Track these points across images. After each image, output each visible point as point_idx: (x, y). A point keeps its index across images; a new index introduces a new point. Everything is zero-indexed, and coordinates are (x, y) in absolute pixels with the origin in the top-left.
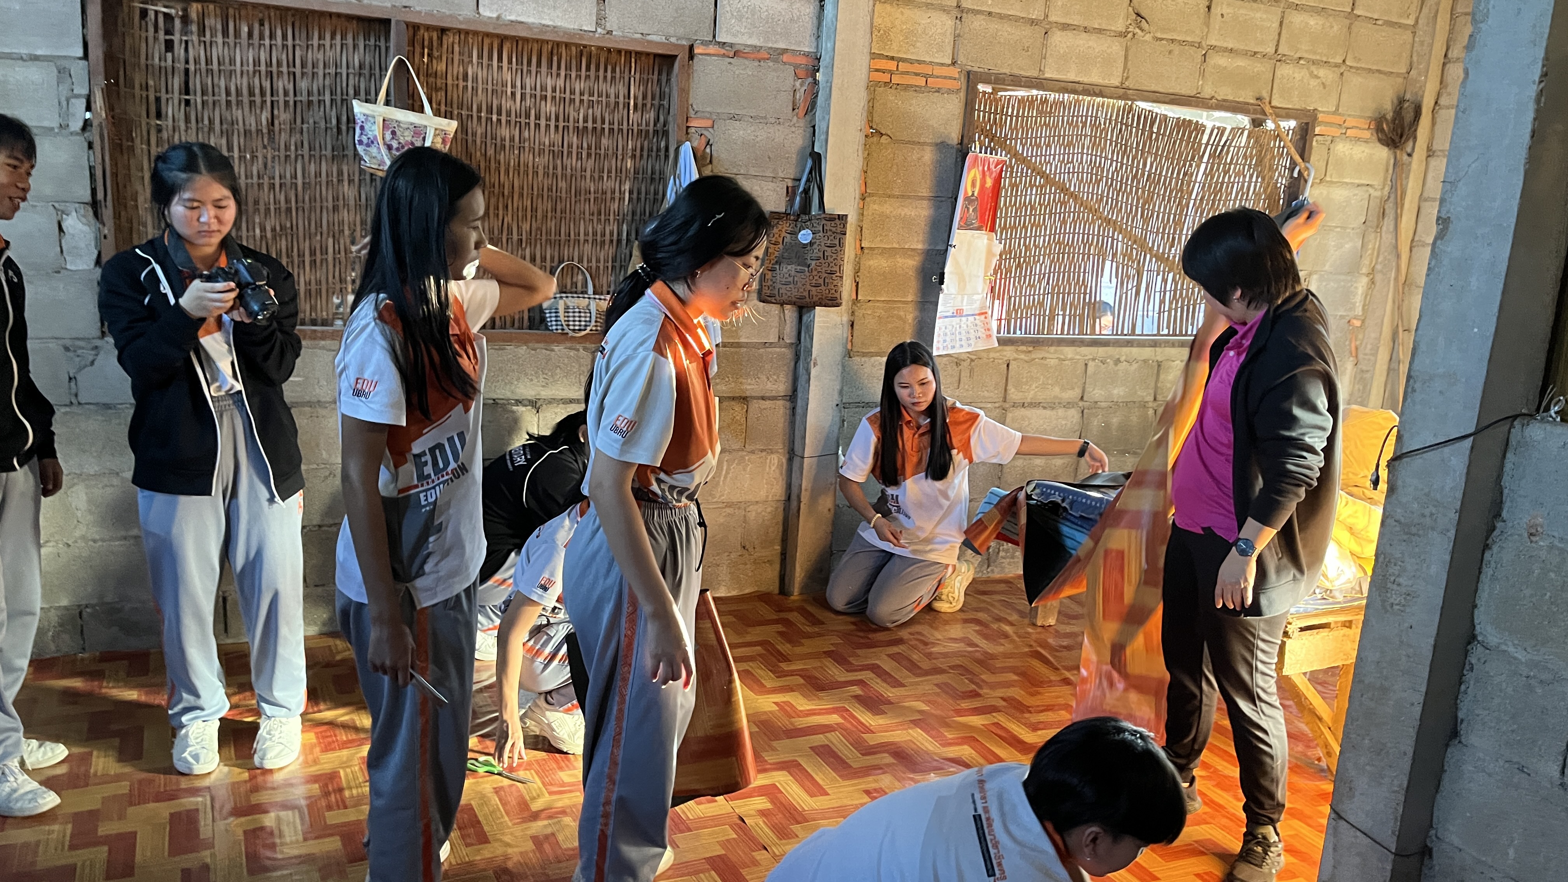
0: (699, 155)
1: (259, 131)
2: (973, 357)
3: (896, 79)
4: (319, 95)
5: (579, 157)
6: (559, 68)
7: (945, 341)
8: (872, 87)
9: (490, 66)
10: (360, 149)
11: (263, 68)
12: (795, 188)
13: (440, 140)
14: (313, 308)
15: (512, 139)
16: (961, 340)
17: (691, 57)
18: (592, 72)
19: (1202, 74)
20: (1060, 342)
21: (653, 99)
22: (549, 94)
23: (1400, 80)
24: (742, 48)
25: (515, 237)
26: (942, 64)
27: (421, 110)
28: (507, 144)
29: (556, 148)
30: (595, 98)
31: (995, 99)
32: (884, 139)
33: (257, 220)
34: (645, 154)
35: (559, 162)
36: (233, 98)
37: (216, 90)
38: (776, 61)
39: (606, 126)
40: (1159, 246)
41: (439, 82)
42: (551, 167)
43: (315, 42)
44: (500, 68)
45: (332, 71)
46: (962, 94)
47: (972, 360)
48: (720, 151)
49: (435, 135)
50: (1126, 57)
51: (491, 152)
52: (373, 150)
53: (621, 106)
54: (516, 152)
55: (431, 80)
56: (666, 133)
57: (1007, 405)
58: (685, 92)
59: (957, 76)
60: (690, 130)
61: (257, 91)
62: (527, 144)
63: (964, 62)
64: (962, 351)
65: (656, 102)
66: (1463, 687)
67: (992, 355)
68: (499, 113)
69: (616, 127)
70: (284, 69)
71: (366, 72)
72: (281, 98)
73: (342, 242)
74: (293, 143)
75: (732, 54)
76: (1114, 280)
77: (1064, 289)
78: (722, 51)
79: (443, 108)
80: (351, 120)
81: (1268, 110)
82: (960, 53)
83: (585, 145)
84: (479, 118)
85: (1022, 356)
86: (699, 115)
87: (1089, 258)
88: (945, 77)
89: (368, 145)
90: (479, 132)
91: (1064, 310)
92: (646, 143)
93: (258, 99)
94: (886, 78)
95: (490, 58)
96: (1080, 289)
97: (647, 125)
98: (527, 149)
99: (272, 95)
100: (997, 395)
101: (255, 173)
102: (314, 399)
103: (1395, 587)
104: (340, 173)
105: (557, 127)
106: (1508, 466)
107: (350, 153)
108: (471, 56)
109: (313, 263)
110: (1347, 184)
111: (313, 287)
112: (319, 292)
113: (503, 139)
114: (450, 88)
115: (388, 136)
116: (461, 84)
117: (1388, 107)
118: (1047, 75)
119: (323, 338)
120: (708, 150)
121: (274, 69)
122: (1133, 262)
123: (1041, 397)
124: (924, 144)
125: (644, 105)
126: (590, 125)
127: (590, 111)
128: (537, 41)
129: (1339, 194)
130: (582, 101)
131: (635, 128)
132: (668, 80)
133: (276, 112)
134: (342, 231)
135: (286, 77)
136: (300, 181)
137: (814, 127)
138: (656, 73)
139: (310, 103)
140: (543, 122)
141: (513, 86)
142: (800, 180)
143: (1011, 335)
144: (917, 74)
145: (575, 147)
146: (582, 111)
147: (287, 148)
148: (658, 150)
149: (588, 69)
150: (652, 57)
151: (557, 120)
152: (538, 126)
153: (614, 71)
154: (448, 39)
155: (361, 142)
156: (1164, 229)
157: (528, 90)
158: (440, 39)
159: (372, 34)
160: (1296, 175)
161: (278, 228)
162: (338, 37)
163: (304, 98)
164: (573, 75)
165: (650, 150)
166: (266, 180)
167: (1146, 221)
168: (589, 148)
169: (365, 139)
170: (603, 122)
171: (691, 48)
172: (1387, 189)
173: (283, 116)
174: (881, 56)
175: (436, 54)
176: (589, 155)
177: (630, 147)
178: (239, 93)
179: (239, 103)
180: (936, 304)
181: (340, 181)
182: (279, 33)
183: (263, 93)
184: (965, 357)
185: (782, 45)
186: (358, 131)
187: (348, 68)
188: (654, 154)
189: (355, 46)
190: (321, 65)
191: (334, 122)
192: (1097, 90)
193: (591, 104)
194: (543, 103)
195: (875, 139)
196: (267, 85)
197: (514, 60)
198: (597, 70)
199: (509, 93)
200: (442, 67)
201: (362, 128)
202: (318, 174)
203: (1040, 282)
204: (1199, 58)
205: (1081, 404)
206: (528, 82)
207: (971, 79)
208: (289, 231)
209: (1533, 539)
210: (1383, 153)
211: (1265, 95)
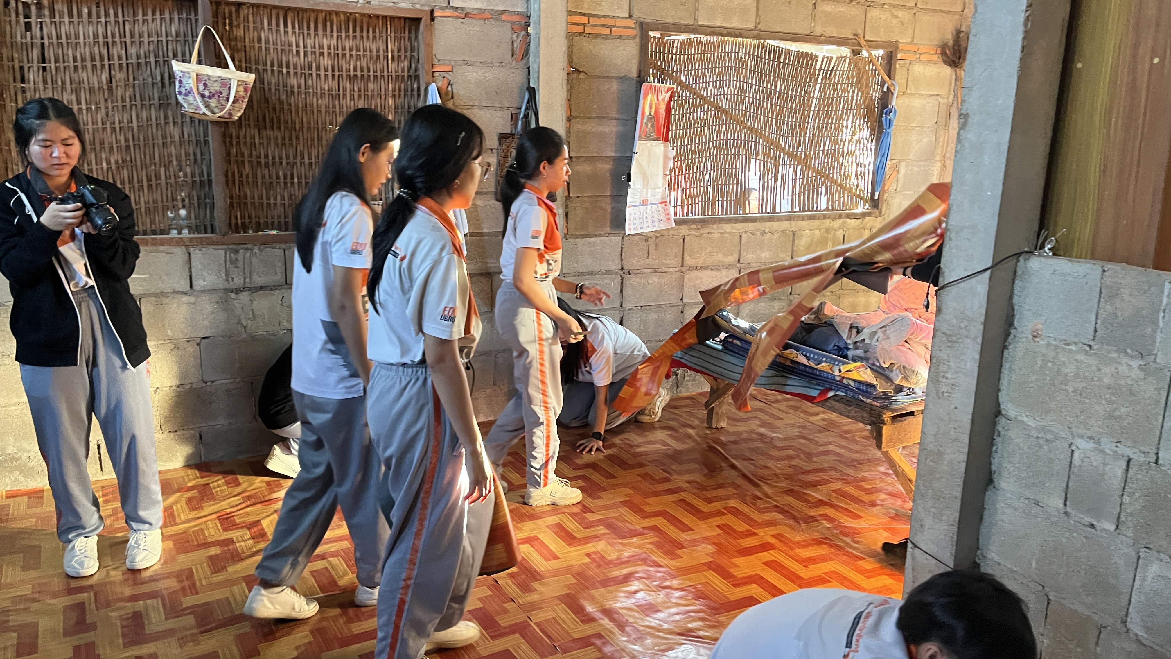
0: (443, 92)
1: (100, 88)
2: (658, 235)
3: (588, 30)
4: (146, 58)
5: (352, 98)
6: (332, 31)
7: (635, 224)
8: (571, 36)
9: (278, 31)
10: (180, 98)
11: (101, 40)
12: (517, 115)
13: (242, 89)
14: (152, 222)
15: (299, 87)
16: (647, 222)
17: (432, 19)
18: (358, 34)
19: (814, 18)
20: (721, 221)
21: (406, 52)
22: (326, 51)
23: (957, 17)
24: (470, 11)
25: (306, 161)
26: (622, 18)
27: (227, 67)
28: (296, 90)
29: (334, 92)
30: (361, 53)
31: (663, 42)
32: (582, 76)
33: (103, 156)
34: (402, 93)
35: (337, 103)
36: (79, 63)
37: (66, 57)
38: (496, 20)
39: (371, 73)
40: (789, 147)
41: (239, 44)
42: (331, 106)
43: (140, 17)
44: (286, 32)
45: (154, 39)
46: (638, 40)
47: (657, 237)
48: (459, 89)
49: (238, 85)
50: (757, 8)
51: (284, 97)
52: (190, 98)
53: (382, 58)
54: (303, 96)
55: (233, 43)
56: (417, 77)
57: (684, 269)
58: (429, 46)
59: (633, 26)
60: (435, 74)
61: (97, 57)
62: (311, 90)
63: (639, 15)
64: (649, 230)
65: (408, 54)
66: (994, 448)
67: (671, 233)
68: (288, 67)
69: (379, 74)
70: (117, 39)
71: (182, 38)
72: (116, 62)
73: (171, 169)
74: (127, 96)
75: (463, 16)
76: (758, 173)
77: (722, 181)
78: (456, 14)
79: (244, 65)
80: (172, 76)
81: (863, 42)
82: (635, 9)
83: (356, 89)
84: (273, 71)
85: (694, 233)
86: (441, 62)
87: (738, 158)
88: (625, 27)
89: (186, 95)
90: (273, 81)
91: (723, 197)
92: (403, 85)
93: (98, 64)
94: (580, 29)
95: (278, 25)
96: (733, 180)
97: (403, 71)
98: (311, 94)
99: (109, 60)
100: (677, 262)
101: (99, 120)
102: (158, 291)
103: (944, 380)
104: (166, 117)
105: (333, 76)
106: (1017, 289)
107: (173, 101)
108: (262, 23)
109: (150, 186)
110: (922, 95)
111: (151, 205)
112: (156, 209)
113: (292, 87)
114: (248, 49)
115: (201, 87)
116: (257, 45)
117: (949, 38)
118: (700, 23)
119: (162, 244)
120: (450, 89)
121: (110, 39)
122: (771, 159)
123: (709, 262)
124: (612, 78)
125: (399, 57)
126: (359, 73)
127: (358, 63)
128: (313, 11)
129: (917, 103)
130: (351, 55)
131: (394, 74)
132: (416, 37)
133: (113, 72)
134: (170, 162)
135: (119, 46)
136: (135, 124)
137: (529, 68)
138: (407, 32)
139: (139, 64)
140: (322, 73)
141: (298, 46)
142: (520, 108)
143: (685, 217)
144: (603, 26)
145: (348, 90)
146: (352, 63)
147: (123, 100)
148: (412, 90)
149: (354, 31)
150: (402, 21)
151: (333, 71)
152: (318, 75)
153: (374, 32)
154: (244, 12)
155: (180, 93)
156: (793, 134)
157: (309, 49)
158: (238, 11)
159: (184, 10)
160: (885, 90)
161: (120, 162)
162: (158, 13)
163: (134, 61)
164: (343, 35)
165: (406, 90)
166: (108, 125)
167: (779, 127)
168: (359, 90)
169: (183, 90)
170: (369, 71)
171: (432, 12)
172: (951, 97)
173: (119, 76)
174: (576, 13)
175: (235, 23)
176: (359, 96)
177: (390, 89)
178: (83, 60)
179: (84, 67)
180: (626, 196)
181: (166, 123)
182: (112, 12)
183: (102, 59)
184: (652, 234)
185: (500, 8)
186: (177, 84)
187: (167, 36)
188: (409, 93)
189: (171, 20)
190: (146, 35)
191: (159, 78)
192: (737, 32)
193: (358, 58)
194: (321, 58)
195: (575, 75)
196: (105, 52)
197: (297, 26)
198: (362, 31)
199: (295, 51)
200: (240, 33)
201: (180, 82)
202: (149, 119)
203: (704, 176)
204: (811, 7)
205: (738, 265)
206: (309, 42)
207: (644, 28)
208: (129, 163)
209: (1036, 339)
210: (947, 71)
211: (860, 32)
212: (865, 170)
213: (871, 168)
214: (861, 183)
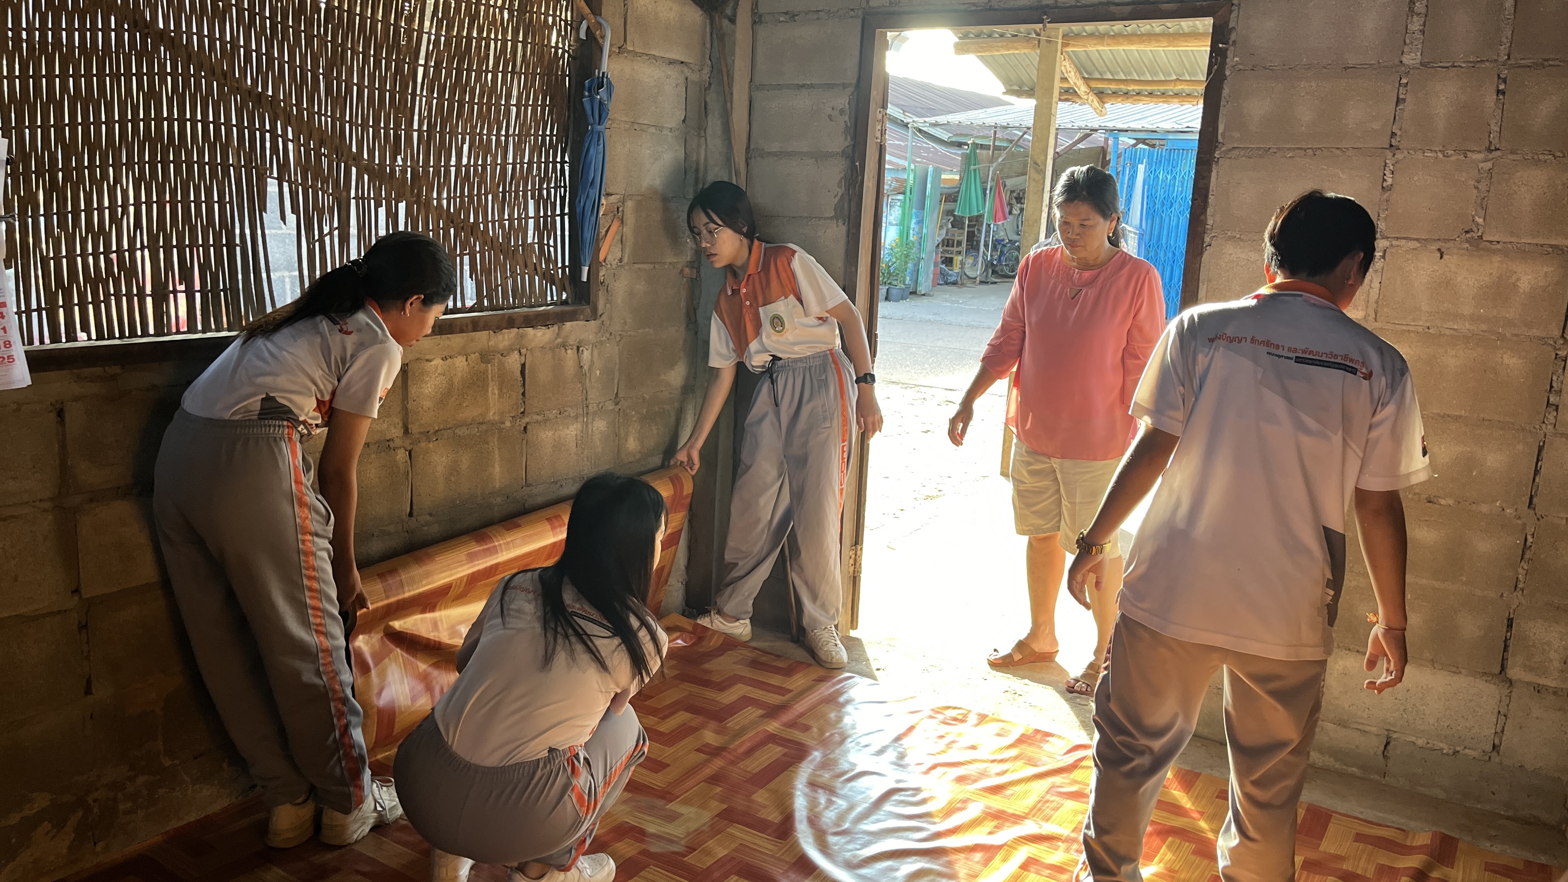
85: (95, 389)
87: (226, 175)
96: (216, 237)
110: (655, 58)
129: (647, 74)
160: (583, 36)
172: (707, 70)
203: (115, 223)
210: (697, 17)
212: (554, 215)
213: (567, 211)
214: (548, 245)
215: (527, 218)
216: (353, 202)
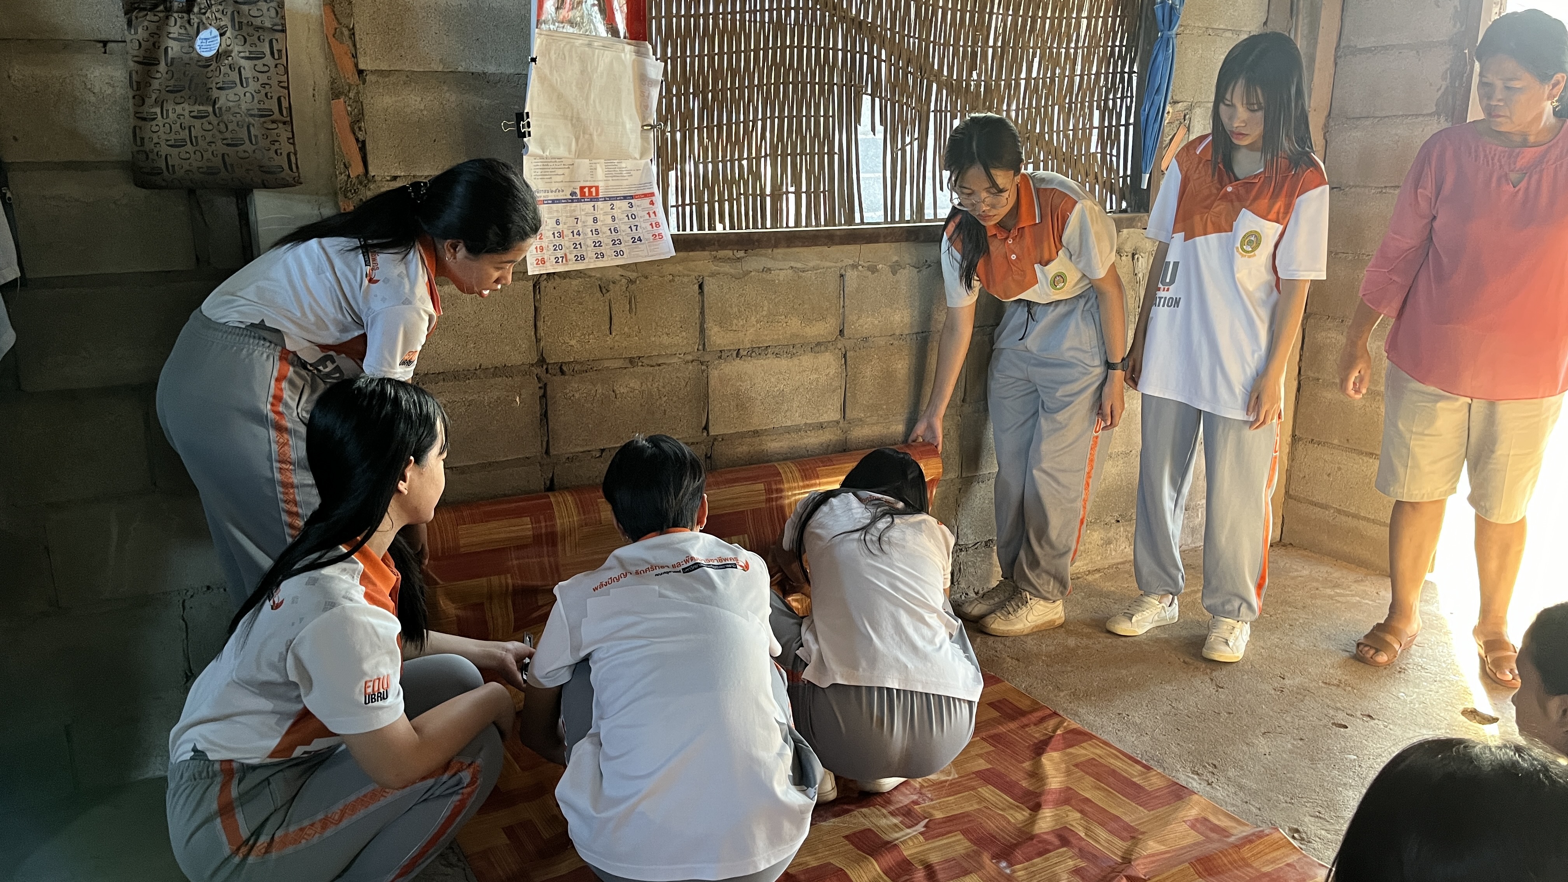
2: (633, 275)
7: (558, 247)
16: (598, 245)
20: (795, 239)
47: (631, 282)
57: (706, 356)
67: (668, 270)
76: (879, 128)
77: (794, 147)
85: (727, 268)
87: (831, 91)
96: (821, 146)
100: (686, 339)
143: (705, 231)
184: (616, 274)
205: (840, 343)
212: (1119, 124)
213: (1132, 120)
214: (1111, 155)
215: (1092, 127)
216: (932, 115)
